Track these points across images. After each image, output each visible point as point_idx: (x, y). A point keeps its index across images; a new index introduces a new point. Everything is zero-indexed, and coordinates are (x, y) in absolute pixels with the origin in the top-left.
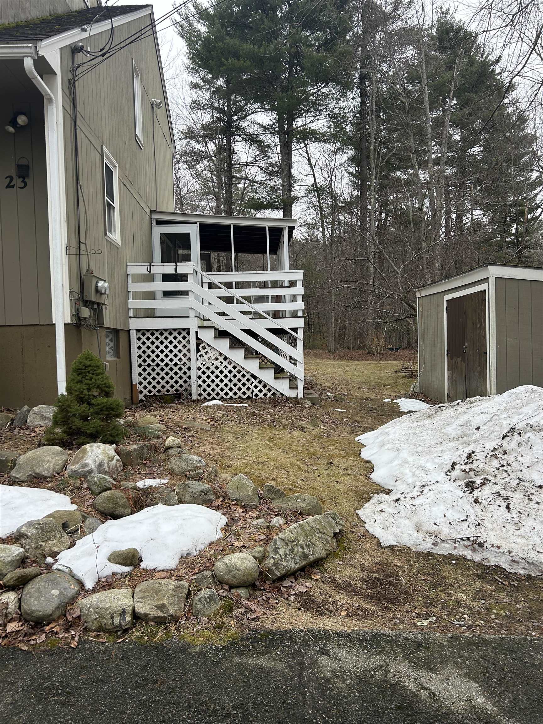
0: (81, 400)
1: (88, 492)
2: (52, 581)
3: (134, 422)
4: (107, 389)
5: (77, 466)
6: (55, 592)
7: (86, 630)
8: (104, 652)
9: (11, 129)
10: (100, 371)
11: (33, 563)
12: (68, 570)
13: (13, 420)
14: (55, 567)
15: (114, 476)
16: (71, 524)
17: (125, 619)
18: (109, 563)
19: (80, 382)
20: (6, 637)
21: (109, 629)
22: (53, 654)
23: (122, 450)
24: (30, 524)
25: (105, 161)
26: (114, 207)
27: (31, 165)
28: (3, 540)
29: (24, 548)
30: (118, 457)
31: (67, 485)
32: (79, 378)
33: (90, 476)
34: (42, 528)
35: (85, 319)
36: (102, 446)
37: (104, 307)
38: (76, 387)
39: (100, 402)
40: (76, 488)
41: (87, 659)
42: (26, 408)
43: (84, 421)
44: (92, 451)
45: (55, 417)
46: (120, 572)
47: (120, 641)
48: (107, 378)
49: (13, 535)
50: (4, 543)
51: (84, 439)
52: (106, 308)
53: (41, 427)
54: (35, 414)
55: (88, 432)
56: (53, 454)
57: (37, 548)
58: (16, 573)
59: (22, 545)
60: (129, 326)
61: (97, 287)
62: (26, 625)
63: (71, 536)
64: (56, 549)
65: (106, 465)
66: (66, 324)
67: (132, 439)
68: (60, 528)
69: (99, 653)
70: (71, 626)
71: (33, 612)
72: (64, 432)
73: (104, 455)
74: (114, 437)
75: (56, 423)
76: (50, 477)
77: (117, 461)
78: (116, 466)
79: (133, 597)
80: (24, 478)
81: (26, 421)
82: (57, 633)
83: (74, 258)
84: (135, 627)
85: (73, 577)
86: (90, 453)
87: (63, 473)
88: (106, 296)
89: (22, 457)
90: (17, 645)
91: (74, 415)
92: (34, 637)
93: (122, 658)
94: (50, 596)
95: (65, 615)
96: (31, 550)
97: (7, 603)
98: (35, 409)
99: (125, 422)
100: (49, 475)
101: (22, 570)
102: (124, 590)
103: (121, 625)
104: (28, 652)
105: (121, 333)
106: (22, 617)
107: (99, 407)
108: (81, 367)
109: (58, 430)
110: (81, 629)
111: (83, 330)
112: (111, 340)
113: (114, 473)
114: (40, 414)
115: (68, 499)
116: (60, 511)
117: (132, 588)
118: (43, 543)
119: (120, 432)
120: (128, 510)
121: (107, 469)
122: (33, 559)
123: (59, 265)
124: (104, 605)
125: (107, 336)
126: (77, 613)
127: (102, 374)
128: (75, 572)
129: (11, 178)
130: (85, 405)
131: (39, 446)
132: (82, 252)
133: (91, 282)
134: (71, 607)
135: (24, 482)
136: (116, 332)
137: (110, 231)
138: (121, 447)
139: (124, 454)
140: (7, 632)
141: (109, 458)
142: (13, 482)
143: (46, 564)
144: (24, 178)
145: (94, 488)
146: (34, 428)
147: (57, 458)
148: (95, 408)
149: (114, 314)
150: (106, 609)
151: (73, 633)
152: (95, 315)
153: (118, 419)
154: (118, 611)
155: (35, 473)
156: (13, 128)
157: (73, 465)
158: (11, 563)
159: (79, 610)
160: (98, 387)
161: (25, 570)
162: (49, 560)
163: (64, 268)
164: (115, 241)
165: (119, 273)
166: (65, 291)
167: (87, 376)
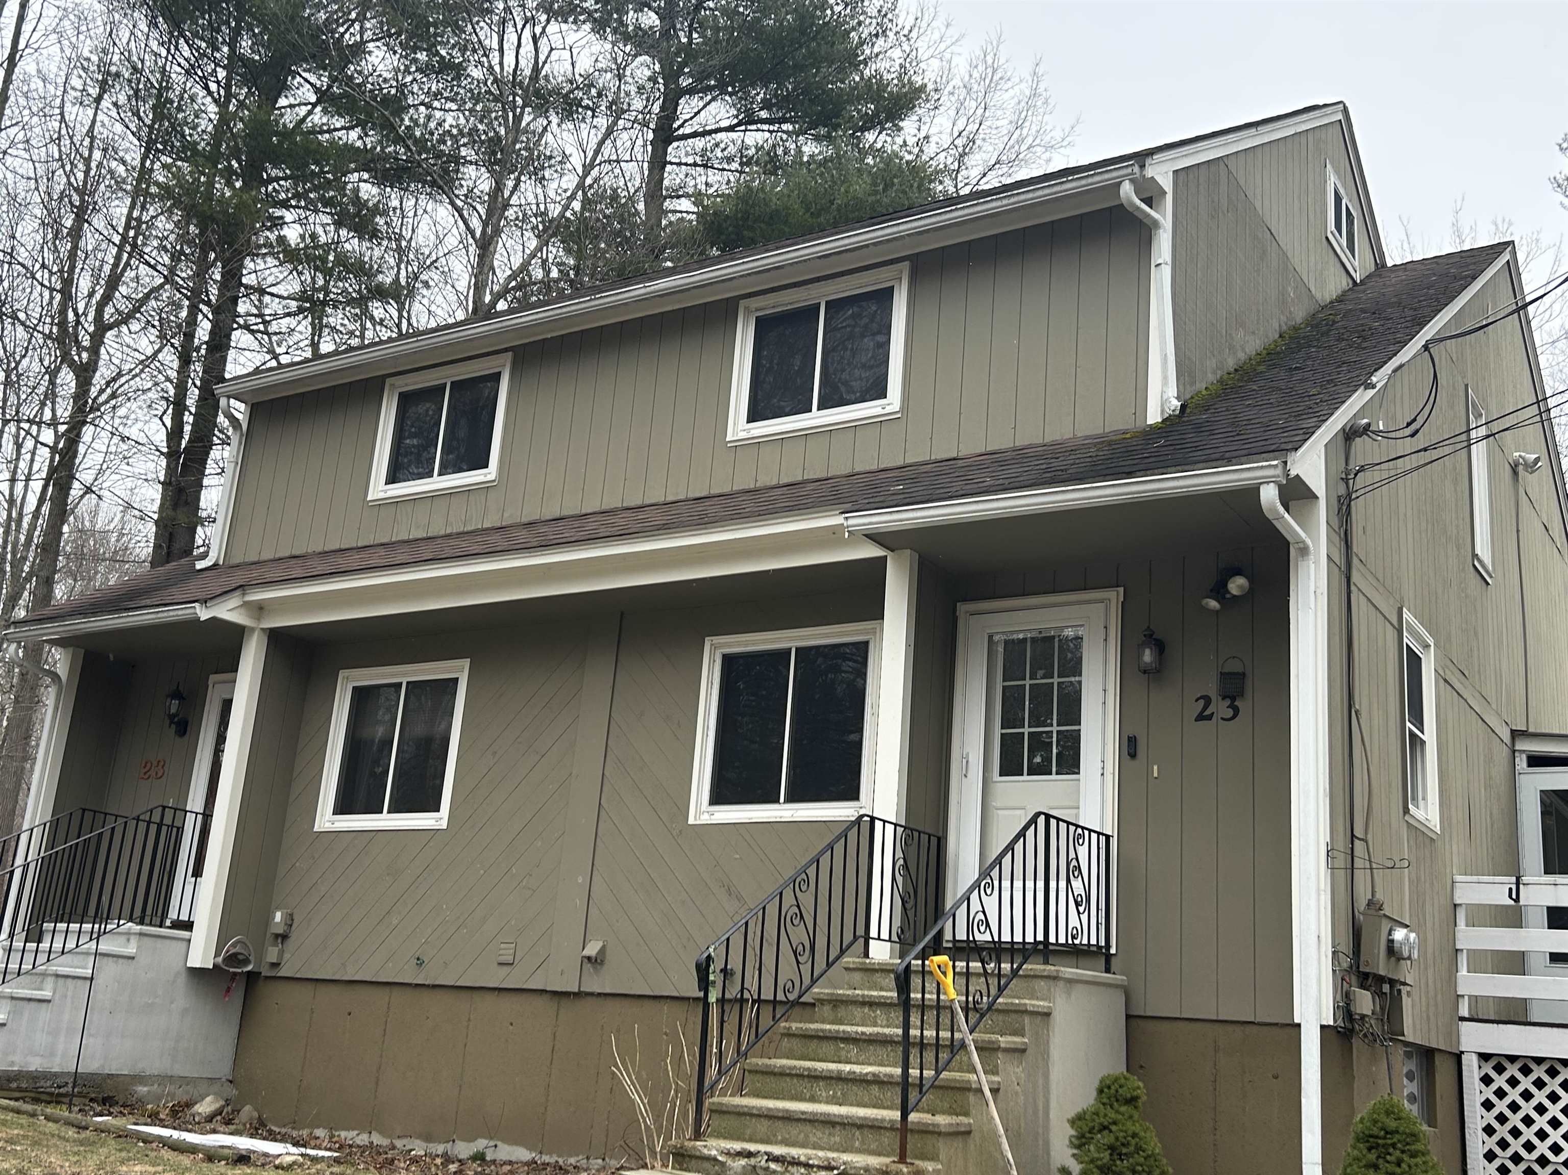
9: (1213, 604)
10: (1419, 1146)
19: (1374, 1166)
25: (1405, 640)
26: (1423, 743)
27: (1249, 673)
32: (1372, 1156)
35: (1363, 1017)
37: (1403, 989)
52: (1408, 993)
60: (1458, 1043)
61: (1391, 942)
66: (1323, 1028)
83: (1341, 874)
88: (1409, 962)
105: (1438, 1060)
108: (1375, 1131)
111: (1356, 1042)
123: (1313, 893)
127: (1423, 1154)
129: (1207, 700)
132: (1358, 863)
133: (1379, 930)
136: (1426, 1055)
137: (1415, 802)
144: (1233, 699)
149: (1424, 1009)
152: (1384, 1009)
156: (1219, 602)
163: (1322, 897)
164: (1427, 823)
165: (1436, 901)
166: (1323, 950)
167: (1389, 1154)
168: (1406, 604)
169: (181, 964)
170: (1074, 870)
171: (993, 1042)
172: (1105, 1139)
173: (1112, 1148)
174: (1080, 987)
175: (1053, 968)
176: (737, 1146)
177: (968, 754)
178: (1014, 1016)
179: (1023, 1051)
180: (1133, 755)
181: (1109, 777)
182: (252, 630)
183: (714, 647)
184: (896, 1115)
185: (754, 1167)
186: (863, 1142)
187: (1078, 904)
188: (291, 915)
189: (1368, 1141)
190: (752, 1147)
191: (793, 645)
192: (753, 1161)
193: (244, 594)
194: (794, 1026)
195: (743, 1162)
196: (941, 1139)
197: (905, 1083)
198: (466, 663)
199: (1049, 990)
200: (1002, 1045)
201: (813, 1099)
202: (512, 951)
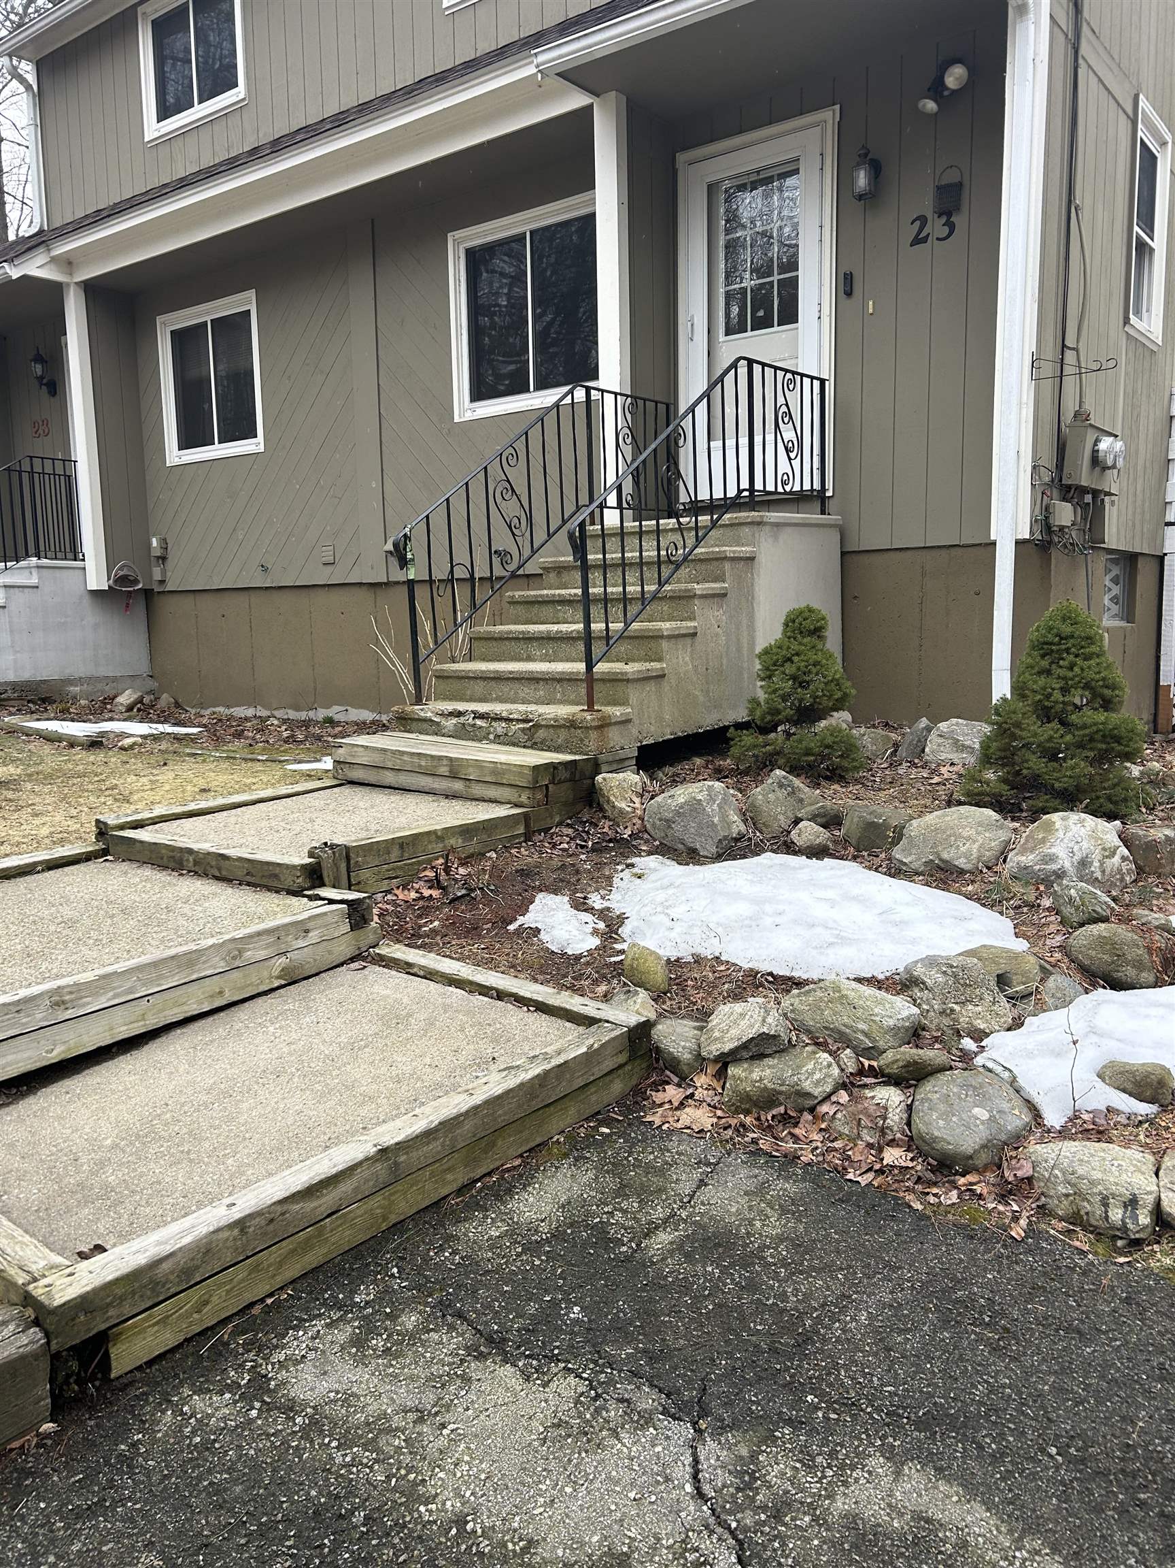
0: (1046, 713)
1: (1053, 918)
2: (975, 1088)
3: (1166, 776)
4: (1107, 692)
5: (1031, 857)
6: (982, 1113)
7: (1043, 1212)
8: (1085, 1273)
9: (930, 106)
10: (1094, 649)
11: (936, 1041)
12: (1006, 1075)
13: (896, 745)
14: (979, 1061)
15: (1114, 893)
16: (1015, 979)
17: (1135, 1218)
18: (1099, 1084)
19: (1048, 672)
20: (880, 1172)
21: (1096, 1227)
22: (972, 1238)
23: (1138, 837)
24: (931, 962)
25: (1140, 134)
26: (1152, 250)
27: (966, 183)
28: (878, 982)
29: (919, 1006)
30: (1126, 852)
31: (1007, 895)
32: (1045, 663)
33: (1060, 885)
34: (955, 976)
35: (1062, 528)
36: (1090, 820)
37: (1107, 499)
38: (1035, 682)
39: (1089, 721)
40: (1026, 903)
41: (1045, 1274)
42: (924, 722)
43: (1050, 760)
44: (1067, 829)
45: (985, 746)
46: (1127, 1110)
47: (1122, 1260)
48: (1108, 667)
49: (897, 977)
50: (880, 988)
51: (1047, 801)
52: (1113, 503)
53: (952, 764)
54: (941, 736)
55: (1057, 785)
56: (980, 824)
57: (943, 1013)
58: (904, 1053)
59: (915, 1000)
60: (1163, 546)
61: (1095, 452)
62: (920, 1160)
63: (1014, 1005)
64: (982, 1026)
65: (1096, 864)
66: (1019, 543)
67: (1161, 814)
68: (993, 983)
69: (1073, 1270)
70: (1010, 1192)
71: (935, 1139)
72: (1004, 780)
73: (1093, 842)
74: (1115, 803)
75: (986, 759)
76: (972, 873)
77: (1124, 859)
78: (1120, 870)
79: (1157, 1174)
80: (918, 865)
81: (923, 751)
82: (980, 1197)
83: (1048, 385)
84: (1158, 1243)
85: (1018, 1092)
86: (1060, 834)
87: (998, 868)
88: (1115, 471)
89: (915, 823)
90: (902, 1194)
91: (1027, 746)
92: (935, 1190)
93: (1128, 1301)
94: (969, 1117)
95: (999, 1167)
96: (933, 1014)
97: (886, 1109)
98: (943, 726)
99: (1142, 773)
100: (968, 867)
101: (914, 1051)
102: (1134, 1153)
103: (1124, 1228)
104: (922, 1217)
105: (1141, 563)
106: (912, 1143)
107: (1087, 731)
108: (1050, 638)
109: (990, 775)
110: (1034, 1206)
111: (1055, 554)
112: (1115, 581)
113: (1113, 885)
114: (953, 738)
115: (1009, 924)
116: (992, 946)
117: (1154, 1153)
118: (957, 1007)
119: (1131, 793)
120: (1150, 977)
121: (1098, 875)
122: (935, 1034)
123: (1015, 409)
124: (1088, 1172)
125: (1107, 571)
126: (1025, 1170)
127: (1098, 656)
128: (1021, 1082)
129: (923, 220)
130: (1055, 724)
131: (949, 804)
132: (1068, 370)
133: (1084, 441)
134: (1014, 1153)
135: (917, 874)
136: (1130, 560)
137: (1138, 313)
138: (1133, 829)
139: (1139, 846)
140: (885, 1163)
141: (1104, 849)
142: (896, 871)
143: (961, 1050)
144: (949, 215)
145: (1067, 910)
146: (939, 765)
147: (987, 835)
148: (1076, 733)
149: (1130, 517)
150: (1093, 1183)
151: (1016, 1208)
152: (1085, 519)
153: (1128, 765)
154: (1120, 1195)
155: (941, 860)
156: (936, 101)
157: (1023, 852)
158: (895, 1030)
159: (1030, 1165)
160: (1087, 686)
161: (921, 1052)
162: (968, 1044)
163: (1024, 412)
164: (1148, 334)
165: (1152, 415)
166: (1022, 463)
167: (1063, 659)
168: (1144, 89)
169: (82, 588)
170: (783, 416)
171: (689, 590)
172: (789, 669)
173: (794, 678)
174: (789, 530)
175: (756, 514)
176: (449, 706)
177: (692, 317)
178: (715, 563)
179: (725, 595)
180: (849, 294)
181: (825, 320)
182: (68, 285)
183: (457, 243)
184: (582, 666)
185: (464, 724)
186: (563, 694)
187: (788, 450)
188: (165, 540)
189: (1043, 649)
190: (461, 706)
191: (527, 228)
192: (462, 719)
193: (49, 250)
194: (517, 594)
195: (454, 721)
196: (630, 685)
197: (588, 637)
198: (251, 294)
199: (753, 535)
200: (698, 592)
201: (529, 659)
202: (332, 553)
